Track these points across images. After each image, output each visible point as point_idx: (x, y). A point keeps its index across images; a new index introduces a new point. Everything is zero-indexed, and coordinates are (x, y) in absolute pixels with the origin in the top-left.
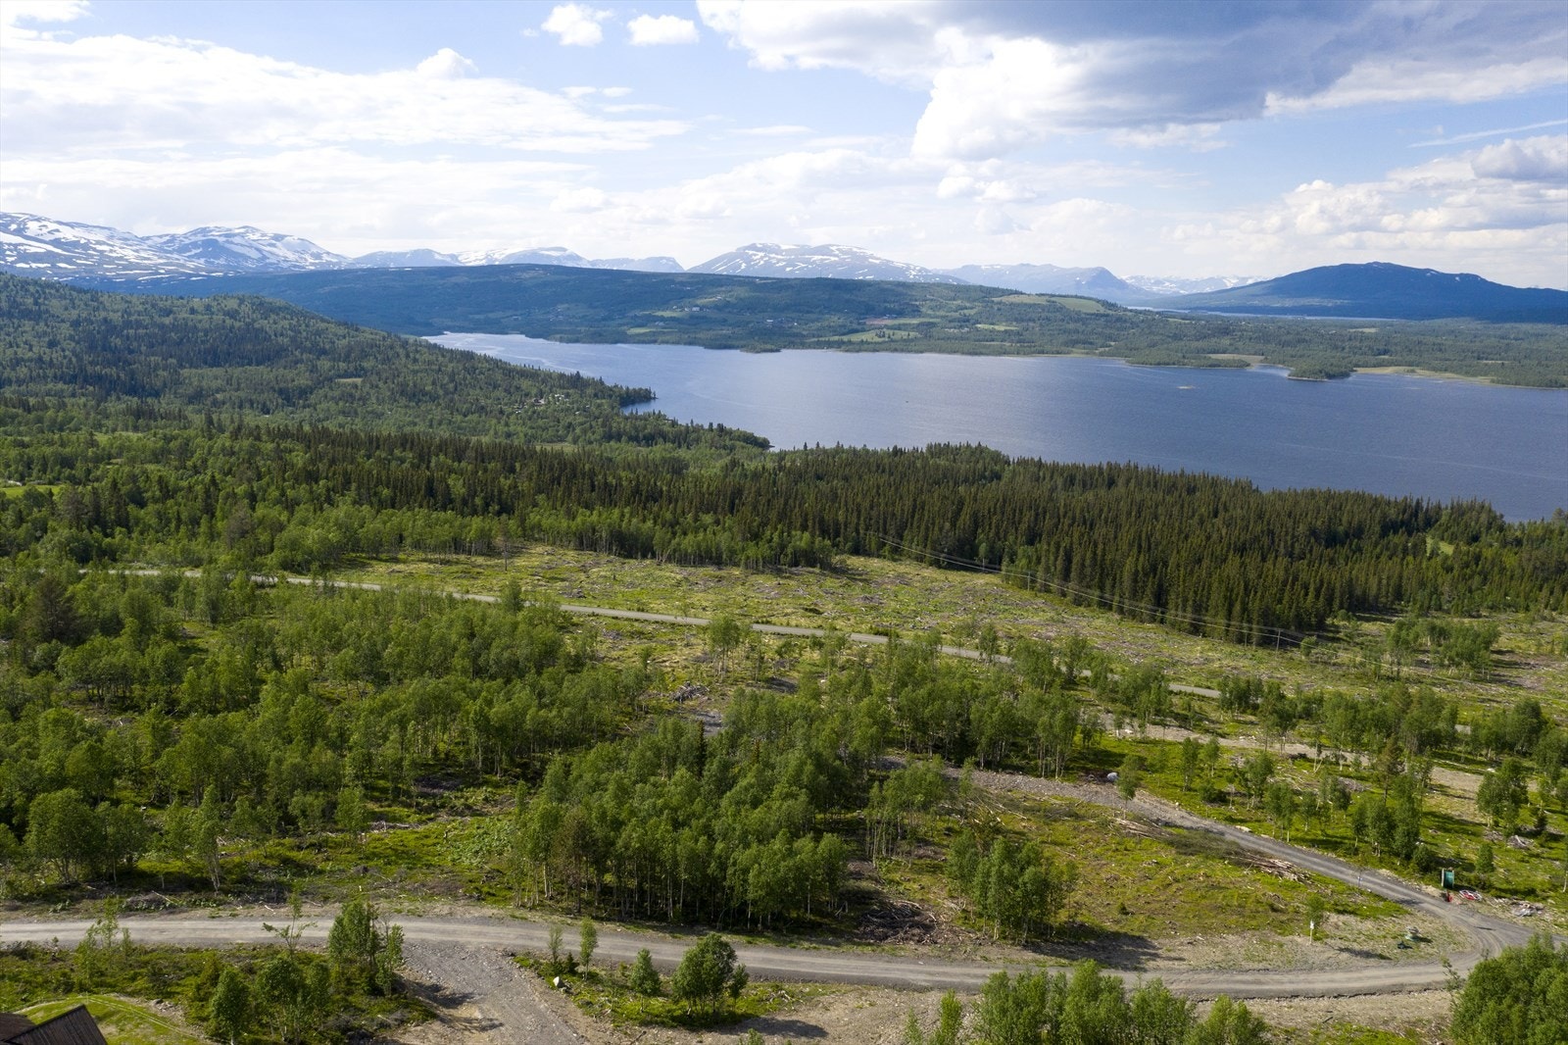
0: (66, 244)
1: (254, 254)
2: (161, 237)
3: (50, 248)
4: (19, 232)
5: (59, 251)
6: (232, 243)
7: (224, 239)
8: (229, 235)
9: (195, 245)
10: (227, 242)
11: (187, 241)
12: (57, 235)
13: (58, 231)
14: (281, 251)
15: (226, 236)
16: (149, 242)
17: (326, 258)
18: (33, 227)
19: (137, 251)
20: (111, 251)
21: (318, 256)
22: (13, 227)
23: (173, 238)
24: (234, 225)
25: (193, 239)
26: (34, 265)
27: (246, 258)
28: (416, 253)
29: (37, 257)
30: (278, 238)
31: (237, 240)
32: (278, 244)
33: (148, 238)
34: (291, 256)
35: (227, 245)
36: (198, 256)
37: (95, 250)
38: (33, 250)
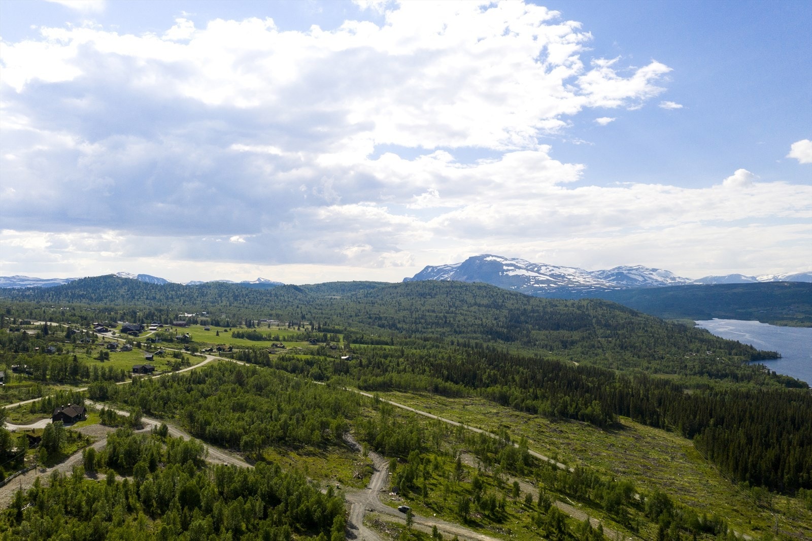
0: (555, 276)
1: (640, 279)
2: (598, 271)
3: (548, 278)
4: (538, 272)
5: (552, 279)
6: (631, 273)
7: (627, 272)
8: (630, 269)
9: (613, 275)
10: (628, 273)
11: (610, 273)
12: (553, 272)
13: (553, 270)
14: (655, 276)
15: (628, 270)
16: (592, 274)
17: (678, 280)
18: (543, 270)
19: (585, 278)
20: (573, 279)
21: (674, 279)
22: (536, 269)
23: (604, 271)
24: (633, 265)
25: (613, 272)
26: (541, 285)
27: (636, 280)
28: (731, 276)
29: (542, 282)
30: (654, 270)
31: (634, 272)
32: (654, 273)
33: (593, 272)
34: (660, 279)
35: (628, 275)
36: (613, 280)
37: (567, 278)
38: (541, 279)
